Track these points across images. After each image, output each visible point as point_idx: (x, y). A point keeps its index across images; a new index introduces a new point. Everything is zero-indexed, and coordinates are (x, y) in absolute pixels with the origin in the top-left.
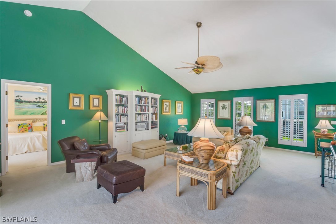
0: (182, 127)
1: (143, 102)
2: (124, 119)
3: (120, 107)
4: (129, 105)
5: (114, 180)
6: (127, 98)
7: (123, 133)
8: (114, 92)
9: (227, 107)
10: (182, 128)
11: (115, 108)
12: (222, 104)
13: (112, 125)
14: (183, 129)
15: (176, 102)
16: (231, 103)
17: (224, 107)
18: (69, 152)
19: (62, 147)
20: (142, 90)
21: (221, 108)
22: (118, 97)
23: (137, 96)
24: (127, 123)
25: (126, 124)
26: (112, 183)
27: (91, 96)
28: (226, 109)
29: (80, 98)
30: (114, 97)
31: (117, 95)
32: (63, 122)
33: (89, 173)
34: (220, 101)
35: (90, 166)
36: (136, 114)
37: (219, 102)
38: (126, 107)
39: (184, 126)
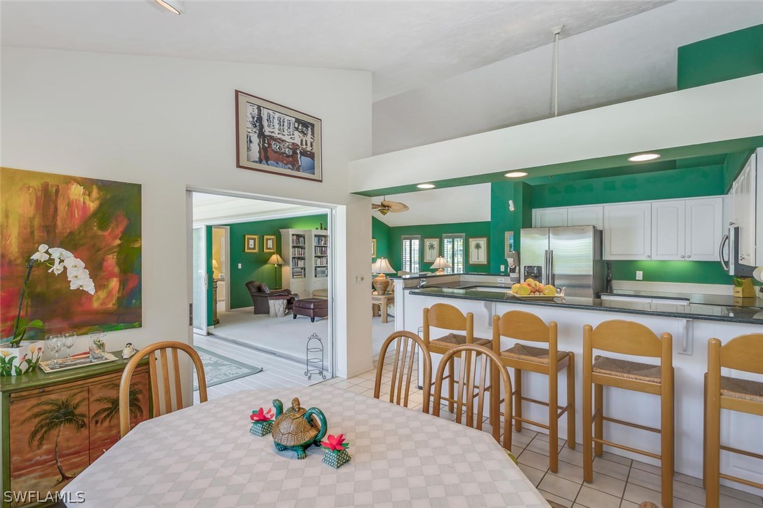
1: (323, 242)
2: (301, 264)
3: (296, 249)
4: (306, 246)
5: (312, 307)
6: (304, 238)
7: (300, 279)
8: (291, 231)
9: (436, 246)
11: (291, 249)
12: (429, 242)
13: (287, 271)
16: (441, 241)
17: (432, 247)
18: (256, 294)
19: (249, 289)
20: (321, 229)
21: (428, 248)
22: (295, 237)
23: (316, 236)
25: (304, 269)
26: (310, 309)
27: (265, 237)
28: (433, 249)
29: (255, 239)
30: (291, 237)
31: (293, 235)
32: (240, 266)
33: (282, 309)
34: (427, 238)
35: (283, 303)
36: (315, 257)
37: (425, 240)
38: (303, 248)
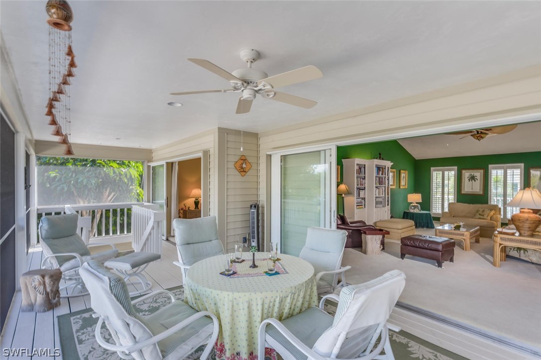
0: (413, 204)
1: (381, 173)
2: (362, 194)
3: (359, 179)
4: (367, 176)
6: (365, 168)
7: (361, 210)
9: (478, 177)
10: (413, 206)
11: (356, 180)
12: (469, 174)
13: (350, 201)
14: (415, 206)
15: (400, 171)
16: (485, 173)
17: (473, 178)
21: (467, 180)
22: (358, 167)
24: (365, 198)
28: (475, 181)
31: (357, 165)
33: (378, 246)
34: (465, 169)
36: (376, 187)
37: (463, 171)
38: (363, 179)
39: (417, 203)
